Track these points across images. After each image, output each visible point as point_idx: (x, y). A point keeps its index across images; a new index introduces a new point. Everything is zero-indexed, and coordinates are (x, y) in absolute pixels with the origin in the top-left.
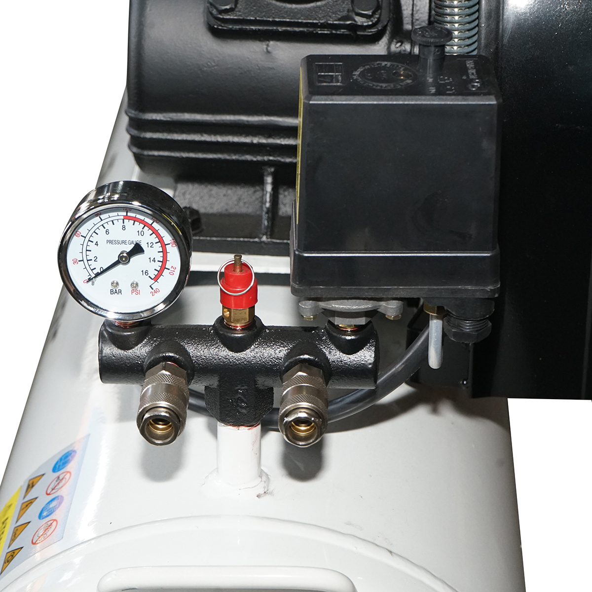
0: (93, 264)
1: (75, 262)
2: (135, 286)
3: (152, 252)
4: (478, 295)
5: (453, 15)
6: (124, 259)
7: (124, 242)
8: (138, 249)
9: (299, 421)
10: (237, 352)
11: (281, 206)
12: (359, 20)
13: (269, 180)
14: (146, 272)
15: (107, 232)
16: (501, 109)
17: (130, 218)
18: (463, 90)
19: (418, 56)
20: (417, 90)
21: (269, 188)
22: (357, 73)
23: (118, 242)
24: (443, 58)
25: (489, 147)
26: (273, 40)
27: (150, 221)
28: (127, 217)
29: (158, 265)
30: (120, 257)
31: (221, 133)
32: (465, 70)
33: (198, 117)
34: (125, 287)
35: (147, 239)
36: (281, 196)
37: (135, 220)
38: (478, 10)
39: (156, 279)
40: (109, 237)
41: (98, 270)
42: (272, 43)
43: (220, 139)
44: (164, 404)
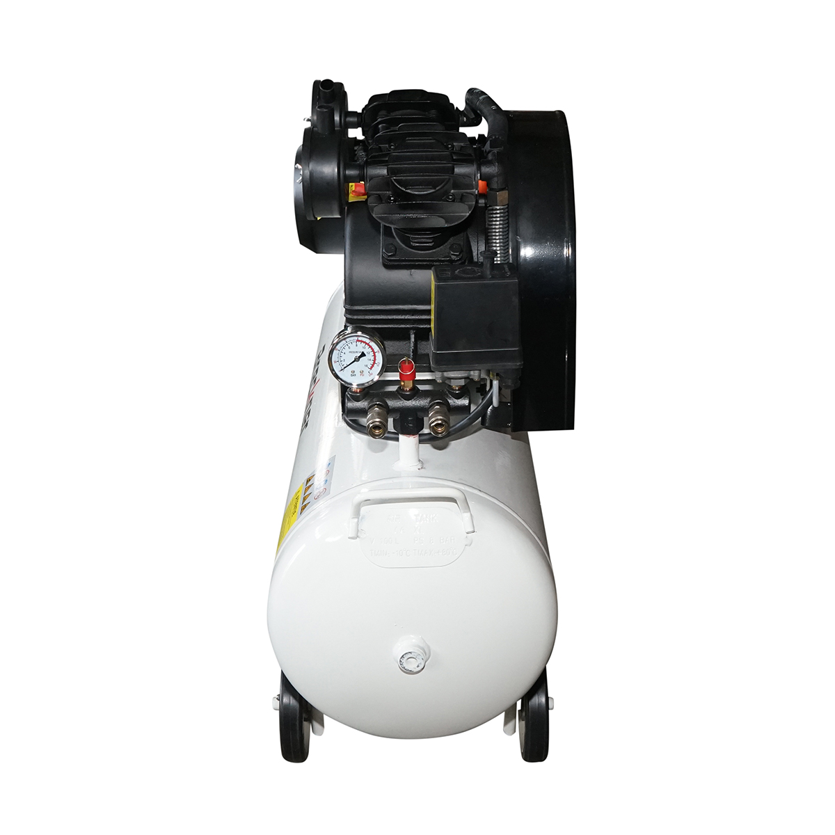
0: (343, 363)
1: (335, 362)
2: (362, 372)
3: (370, 356)
4: (514, 367)
5: (496, 243)
6: (357, 359)
7: (357, 352)
8: (363, 355)
9: (437, 425)
10: (408, 400)
11: (419, 350)
12: (453, 257)
13: (413, 337)
14: (367, 366)
15: (349, 348)
16: (520, 283)
17: (359, 341)
18: (503, 277)
19: (482, 263)
20: (482, 277)
21: (413, 340)
22: (457, 272)
23: (354, 352)
24: (493, 266)
25: (516, 300)
26: (413, 269)
27: (368, 341)
28: (358, 340)
29: (372, 362)
30: (355, 359)
31: (390, 314)
32: (504, 269)
33: (379, 307)
34: (357, 373)
35: (367, 350)
36: (418, 346)
37: (362, 341)
38: (508, 237)
39: (371, 369)
40: (350, 350)
41: (345, 366)
42: (413, 270)
43: (390, 317)
44: (378, 420)
